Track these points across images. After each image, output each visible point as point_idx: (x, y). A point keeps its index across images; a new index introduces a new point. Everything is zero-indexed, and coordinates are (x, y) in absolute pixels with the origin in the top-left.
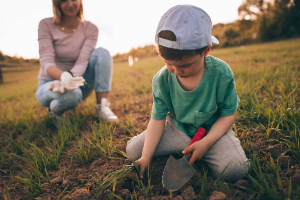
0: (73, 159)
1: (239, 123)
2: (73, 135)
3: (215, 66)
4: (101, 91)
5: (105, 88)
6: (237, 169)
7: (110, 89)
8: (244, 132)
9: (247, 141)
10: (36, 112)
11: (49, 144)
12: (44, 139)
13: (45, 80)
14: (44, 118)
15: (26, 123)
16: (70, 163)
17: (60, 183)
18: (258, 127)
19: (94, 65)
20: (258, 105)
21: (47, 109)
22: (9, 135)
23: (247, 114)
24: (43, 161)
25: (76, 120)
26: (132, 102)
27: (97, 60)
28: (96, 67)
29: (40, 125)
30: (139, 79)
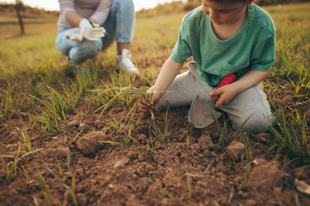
0: (91, 106)
1: (267, 80)
2: (91, 83)
3: (258, 17)
4: (122, 41)
5: (127, 39)
6: (259, 122)
7: (131, 40)
8: (271, 89)
9: (274, 98)
10: (56, 61)
11: (67, 90)
12: (63, 85)
13: (64, 27)
14: (64, 66)
15: (46, 71)
16: (87, 108)
17: (77, 126)
18: (287, 85)
19: (116, 13)
20: (290, 62)
21: (67, 59)
22: (28, 81)
23: (276, 71)
24: (61, 104)
25: (95, 69)
26: (155, 56)
27: (119, 8)
28: (118, 15)
29: (60, 74)
30: (164, 35)
